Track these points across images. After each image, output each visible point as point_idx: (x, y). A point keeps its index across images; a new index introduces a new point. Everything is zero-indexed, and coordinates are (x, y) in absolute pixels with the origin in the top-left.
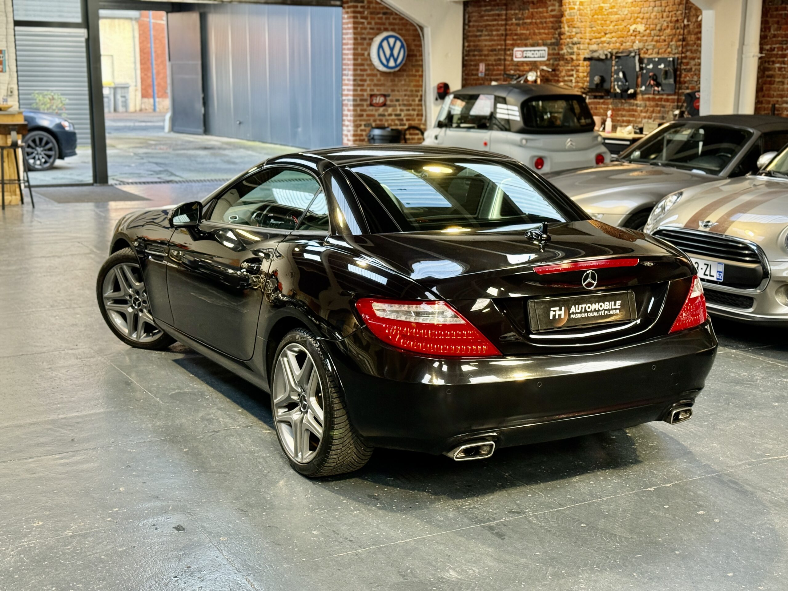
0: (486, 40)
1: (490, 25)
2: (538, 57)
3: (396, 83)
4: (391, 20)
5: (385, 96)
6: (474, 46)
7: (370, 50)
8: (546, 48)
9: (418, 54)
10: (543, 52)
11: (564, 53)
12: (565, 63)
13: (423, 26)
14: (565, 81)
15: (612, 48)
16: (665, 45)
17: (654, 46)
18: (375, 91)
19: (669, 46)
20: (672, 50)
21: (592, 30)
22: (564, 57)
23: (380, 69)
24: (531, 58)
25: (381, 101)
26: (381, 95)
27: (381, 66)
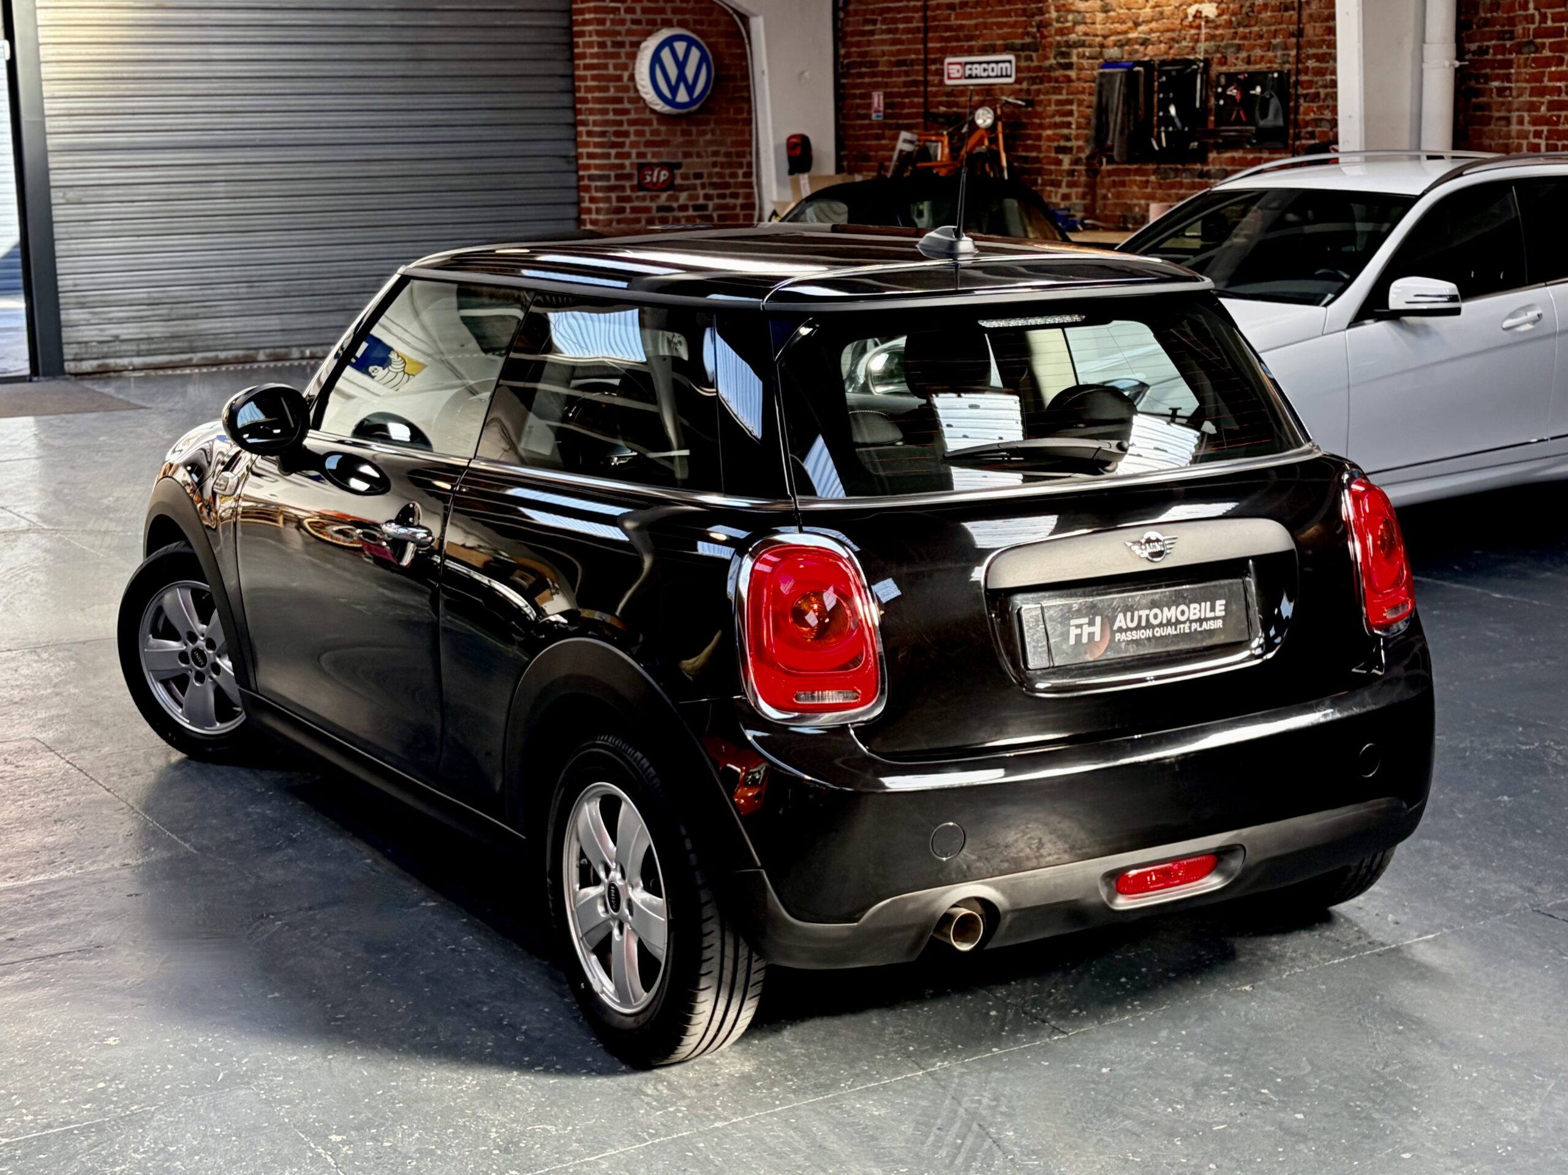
0: (883, 42)
1: (889, 10)
2: (997, 77)
3: (694, 137)
4: (678, 4)
5: (671, 167)
7: (634, 69)
8: (1011, 57)
9: (738, 73)
10: (1008, 65)
11: (1051, 66)
12: (1053, 87)
13: (747, 14)
14: (1056, 126)
15: (1151, 54)
16: (1261, 47)
17: (1239, 48)
18: (649, 156)
19: (1269, 47)
20: (1276, 57)
21: (1108, 17)
22: (1052, 74)
23: (658, 108)
24: (981, 77)
25: (662, 178)
26: (663, 166)
27: (659, 101)
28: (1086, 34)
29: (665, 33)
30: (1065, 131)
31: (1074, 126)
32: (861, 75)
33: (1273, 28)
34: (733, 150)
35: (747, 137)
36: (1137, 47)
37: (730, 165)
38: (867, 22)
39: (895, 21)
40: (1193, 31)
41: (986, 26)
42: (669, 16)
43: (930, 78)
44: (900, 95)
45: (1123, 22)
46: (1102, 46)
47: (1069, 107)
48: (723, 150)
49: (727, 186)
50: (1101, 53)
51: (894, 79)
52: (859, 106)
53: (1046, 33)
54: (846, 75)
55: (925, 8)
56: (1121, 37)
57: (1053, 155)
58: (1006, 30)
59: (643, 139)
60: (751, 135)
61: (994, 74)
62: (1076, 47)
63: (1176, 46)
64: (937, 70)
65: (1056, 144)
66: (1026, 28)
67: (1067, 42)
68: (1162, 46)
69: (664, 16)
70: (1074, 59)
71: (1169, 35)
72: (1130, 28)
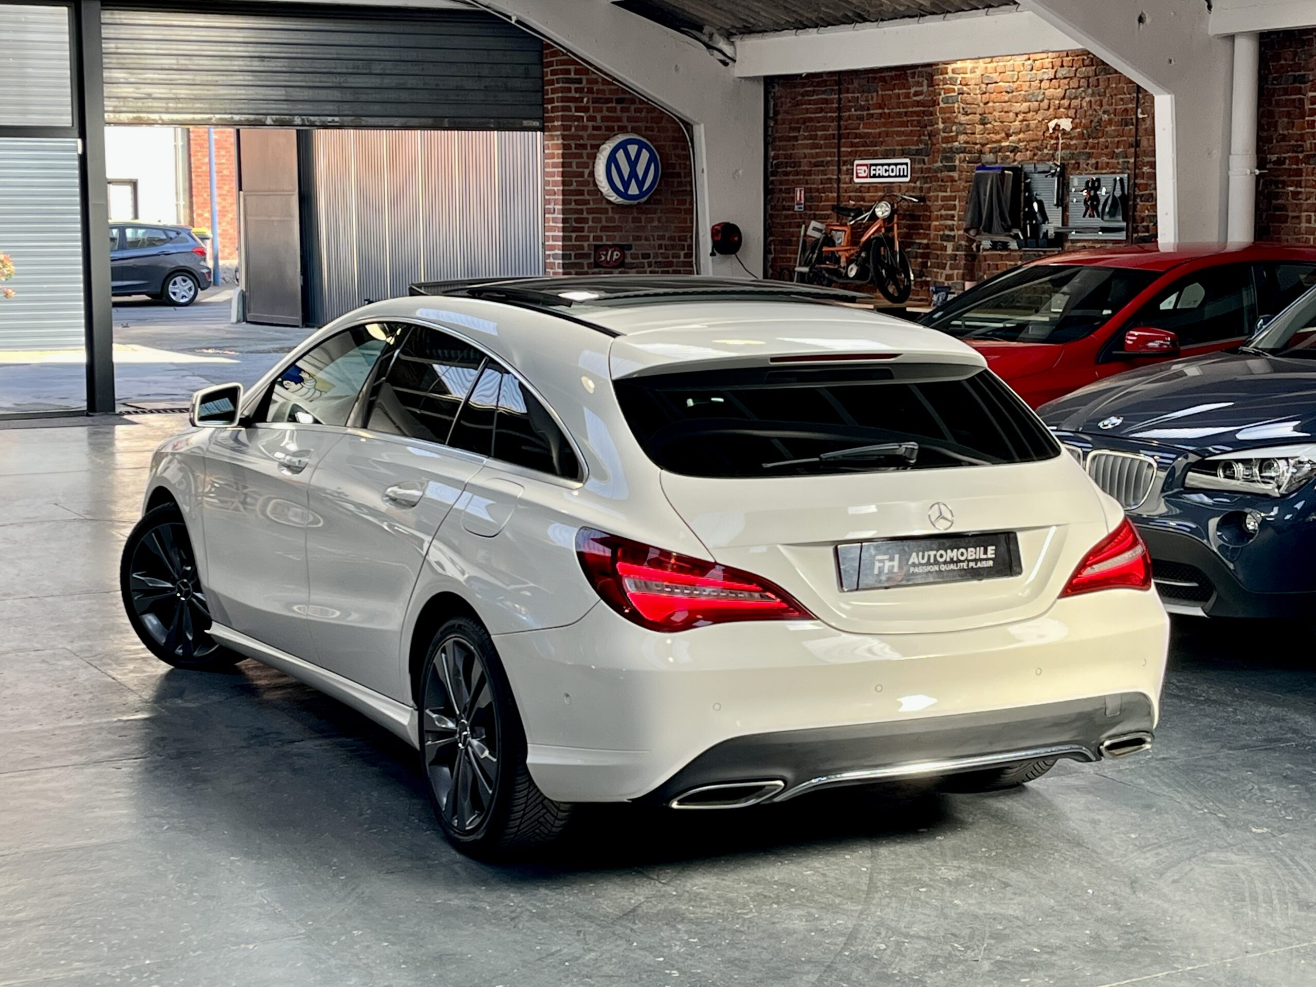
0: (805, 146)
1: (811, 119)
2: (896, 176)
3: (643, 224)
4: (632, 113)
5: (622, 248)
6: (786, 156)
7: (594, 167)
8: (908, 161)
9: (682, 171)
10: (905, 167)
11: (938, 168)
12: (940, 186)
13: (691, 123)
14: (942, 217)
15: (1020, 159)
16: (1107, 155)
17: (1090, 156)
18: (604, 238)
19: (1113, 155)
20: (1118, 163)
21: (986, 129)
22: (939, 175)
23: (612, 199)
24: (883, 177)
25: (615, 257)
26: (615, 247)
27: (613, 194)
28: (967, 143)
29: (621, 138)
30: (950, 222)
31: (956, 219)
32: (787, 174)
33: (1116, 140)
34: (677, 234)
35: (689, 225)
36: (1008, 153)
37: (673, 247)
38: (792, 129)
39: (817, 129)
40: (1053, 142)
41: (887, 134)
42: (625, 123)
43: (842, 177)
44: (818, 190)
45: (997, 133)
46: (981, 152)
47: (953, 203)
48: (667, 235)
49: (670, 264)
50: (979, 158)
51: (813, 177)
52: (783, 200)
53: (935, 141)
54: (774, 174)
55: (839, 118)
56: (995, 145)
57: (939, 242)
58: (903, 138)
59: (600, 225)
60: (692, 223)
61: (894, 174)
62: (958, 153)
63: (1040, 153)
64: (848, 170)
65: (941, 233)
66: (920, 136)
67: (951, 148)
68: (1028, 153)
69: (620, 124)
70: (957, 163)
71: (1033, 144)
72: (1003, 138)
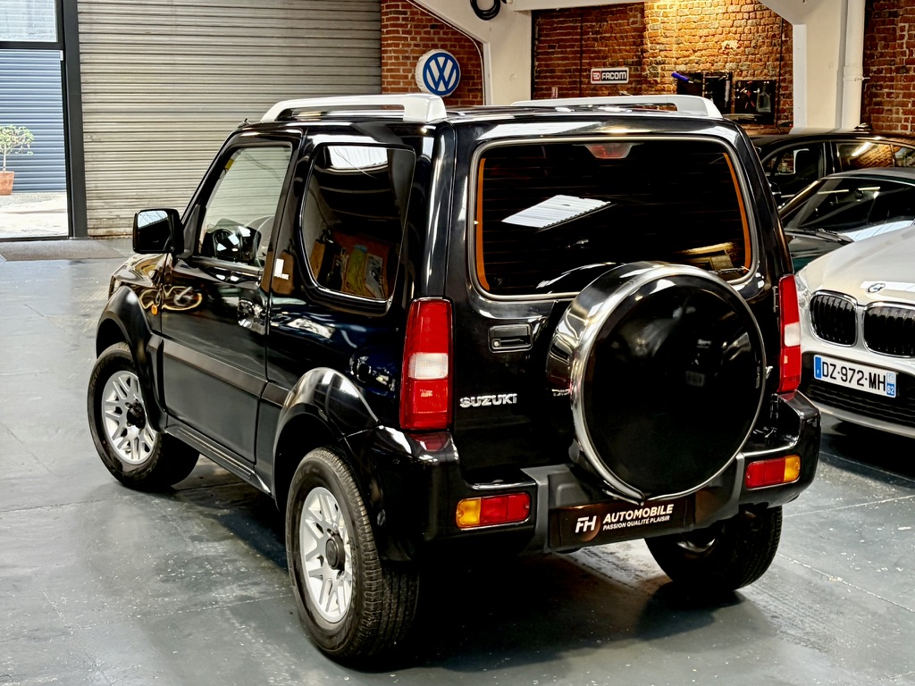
0: (558, 59)
2: (619, 80)
4: (442, 35)
6: (547, 66)
7: (414, 72)
8: (627, 69)
9: (475, 75)
10: (625, 73)
11: (647, 74)
12: (648, 86)
13: (481, 42)
15: (702, 69)
16: (761, 66)
17: (749, 66)
19: (765, 66)
20: (768, 72)
21: (679, 47)
22: (648, 79)
24: (611, 80)
27: (428, 90)
28: (666, 57)
29: (433, 52)
32: (546, 77)
33: (767, 56)
36: (694, 64)
38: (550, 47)
39: (566, 47)
40: (725, 56)
41: (614, 51)
42: (436, 42)
43: (583, 80)
44: (567, 89)
45: (687, 51)
46: (676, 64)
50: (675, 68)
51: (563, 80)
52: (545, 95)
53: (645, 55)
54: (538, 77)
55: (581, 40)
56: (686, 59)
58: (624, 54)
61: (617, 78)
62: (661, 64)
63: (715, 64)
64: (587, 75)
66: (635, 52)
67: (656, 61)
68: (708, 64)
69: (433, 42)
70: (660, 71)
71: (711, 58)
72: (691, 54)
